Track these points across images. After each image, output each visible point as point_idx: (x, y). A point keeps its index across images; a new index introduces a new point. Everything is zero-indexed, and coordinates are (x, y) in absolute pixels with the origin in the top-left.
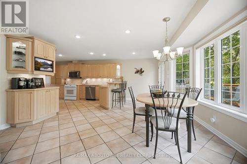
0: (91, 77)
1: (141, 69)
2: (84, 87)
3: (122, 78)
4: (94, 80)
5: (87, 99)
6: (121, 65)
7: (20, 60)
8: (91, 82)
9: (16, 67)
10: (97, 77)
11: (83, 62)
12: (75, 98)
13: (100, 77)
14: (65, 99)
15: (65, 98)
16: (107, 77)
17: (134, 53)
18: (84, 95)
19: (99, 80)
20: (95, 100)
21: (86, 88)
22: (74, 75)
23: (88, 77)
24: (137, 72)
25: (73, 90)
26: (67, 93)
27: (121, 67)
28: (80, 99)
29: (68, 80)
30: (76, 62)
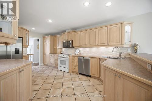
2: (77, 58)
5: (80, 74)
12: (67, 70)
13: (96, 46)
14: (59, 69)
18: (77, 68)
20: (90, 76)
21: (79, 59)
22: (68, 45)
23: (80, 46)
25: (65, 61)
27: (131, 28)
28: (73, 72)
29: (64, 49)
30: (70, 30)
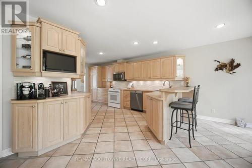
0: (139, 80)
1: (233, 61)
2: (129, 92)
3: (186, 80)
4: (141, 82)
5: (132, 109)
6: (184, 58)
7: (28, 57)
8: (138, 85)
9: (24, 67)
10: (145, 80)
11: (128, 61)
12: (118, 106)
13: (150, 79)
15: (110, 104)
16: (161, 79)
17: (221, 26)
18: (129, 103)
19: (149, 82)
20: (142, 111)
21: (131, 94)
22: (118, 77)
23: (133, 79)
24: (221, 67)
26: (111, 99)
28: (124, 108)
29: (114, 83)
30: (121, 61)
